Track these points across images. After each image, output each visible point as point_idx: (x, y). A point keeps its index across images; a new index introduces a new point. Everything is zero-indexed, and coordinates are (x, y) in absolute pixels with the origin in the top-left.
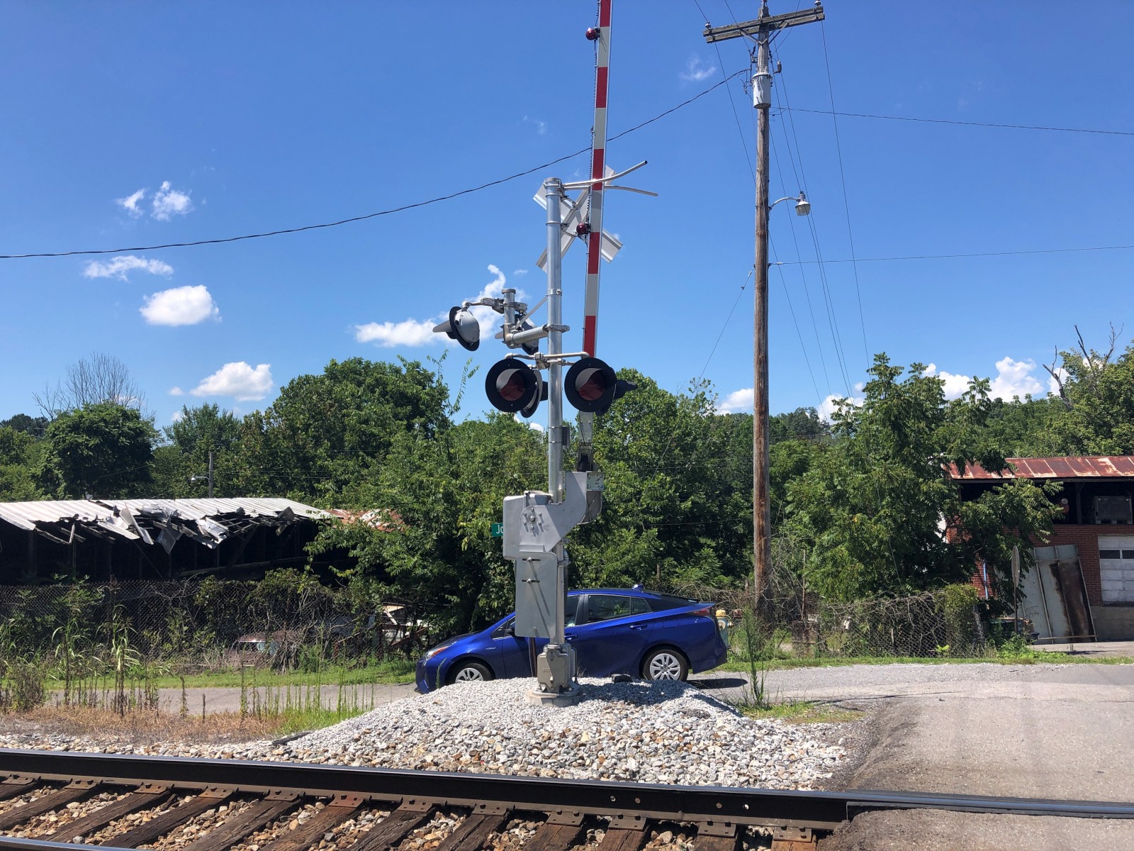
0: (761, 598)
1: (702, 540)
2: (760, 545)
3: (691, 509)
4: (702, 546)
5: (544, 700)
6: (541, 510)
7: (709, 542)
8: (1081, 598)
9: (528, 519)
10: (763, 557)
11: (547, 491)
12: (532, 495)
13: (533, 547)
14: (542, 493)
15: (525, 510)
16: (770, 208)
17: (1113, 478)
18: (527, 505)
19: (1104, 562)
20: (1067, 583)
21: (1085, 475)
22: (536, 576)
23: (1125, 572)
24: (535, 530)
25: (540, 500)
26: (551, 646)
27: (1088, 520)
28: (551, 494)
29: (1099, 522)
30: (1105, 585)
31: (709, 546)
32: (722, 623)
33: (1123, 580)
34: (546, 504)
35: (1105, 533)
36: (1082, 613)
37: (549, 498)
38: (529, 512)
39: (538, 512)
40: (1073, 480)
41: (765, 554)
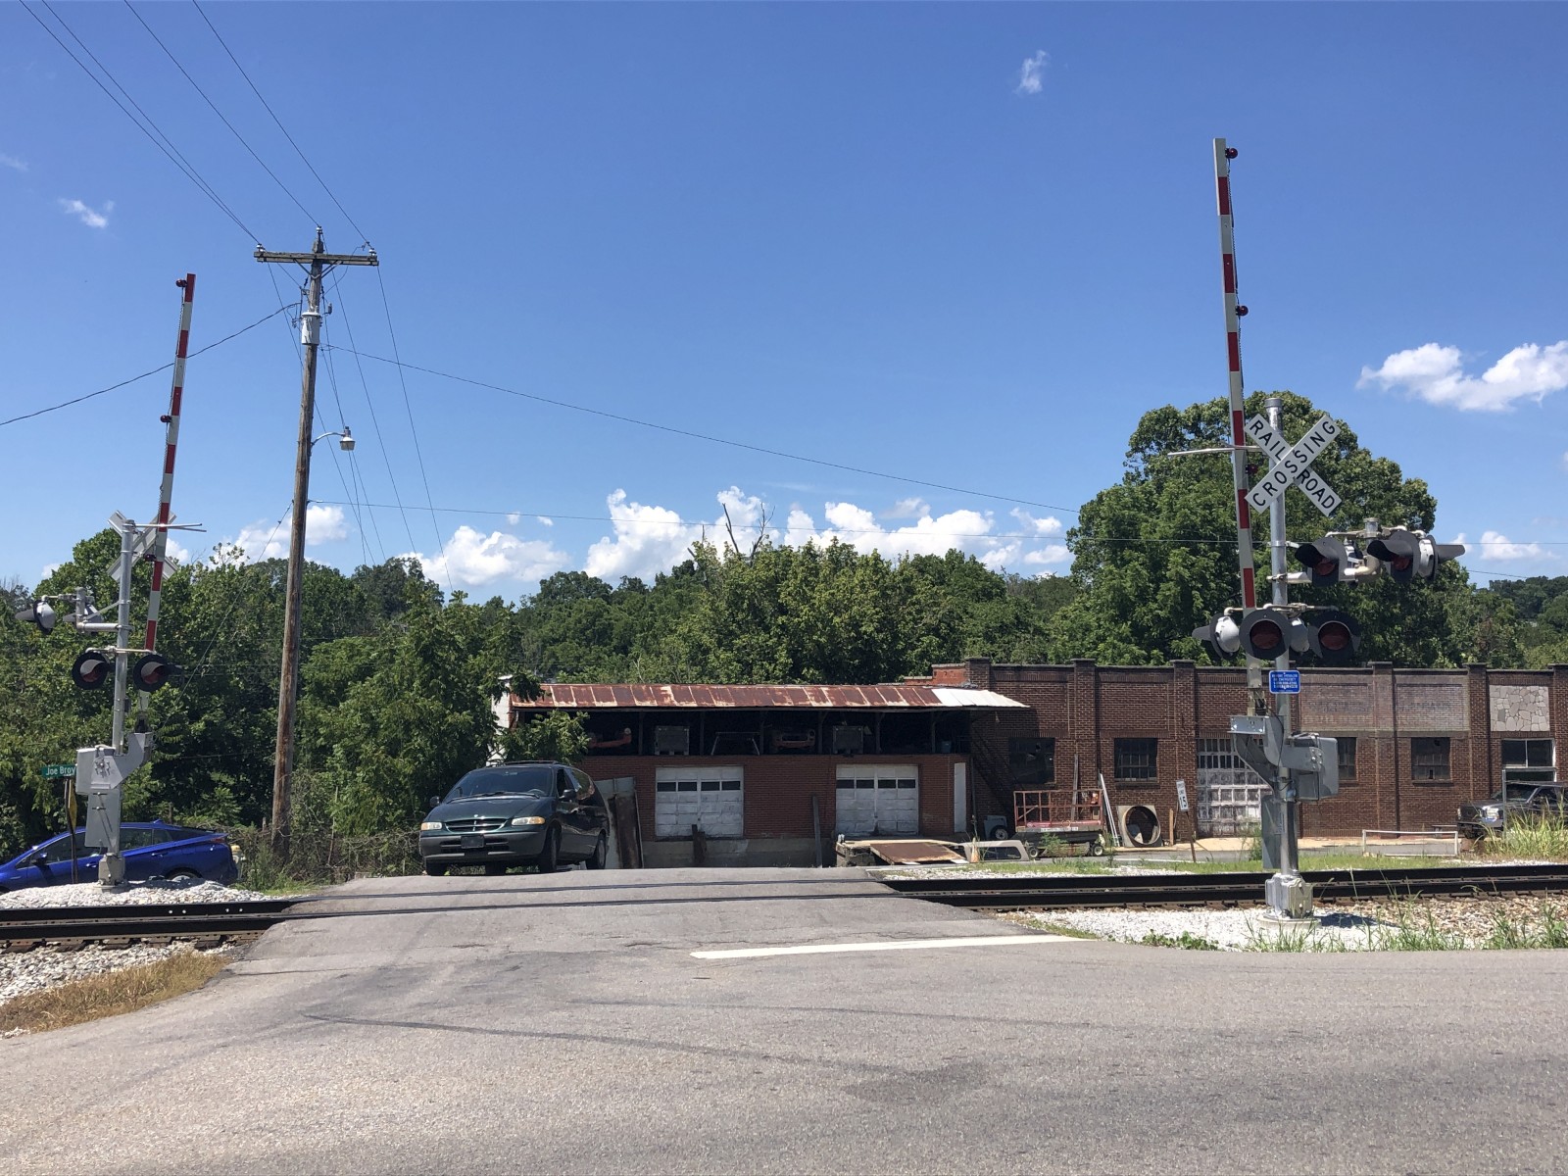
0: (278, 836)
1: (215, 776)
2: (280, 782)
3: (204, 732)
4: (214, 784)
5: (104, 890)
6: (109, 759)
7: (225, 779)
8: (635, 833)
9: (99, 766)
10: (282, 795)
11: (111, 745)
12: (101, 749)
13: (101, 785)
14: (108, 747)
15: (95, 760)
16: (313, 444)
17: (668, 708)
18: (97, 756)
19: (661, 795)
20: (623, 818)
21: (644, 704)
22: (103, 805)
23: (680, 805)
24: (103, 774)
25: (107, 752)
26: (110, 854)
27: (649, 752)
28: (114, 747)
29: (658, 753)
30: (660, 819)
31: (224, 785)
32: (236, 858)
33: (677, 814)
34: (112, 755)
35: (664, 765)
36: (634, 849)
37: (114, 750)
38: (99, 761)
39: (106, 761)
40: (634, 710)
41: (285, 791)
